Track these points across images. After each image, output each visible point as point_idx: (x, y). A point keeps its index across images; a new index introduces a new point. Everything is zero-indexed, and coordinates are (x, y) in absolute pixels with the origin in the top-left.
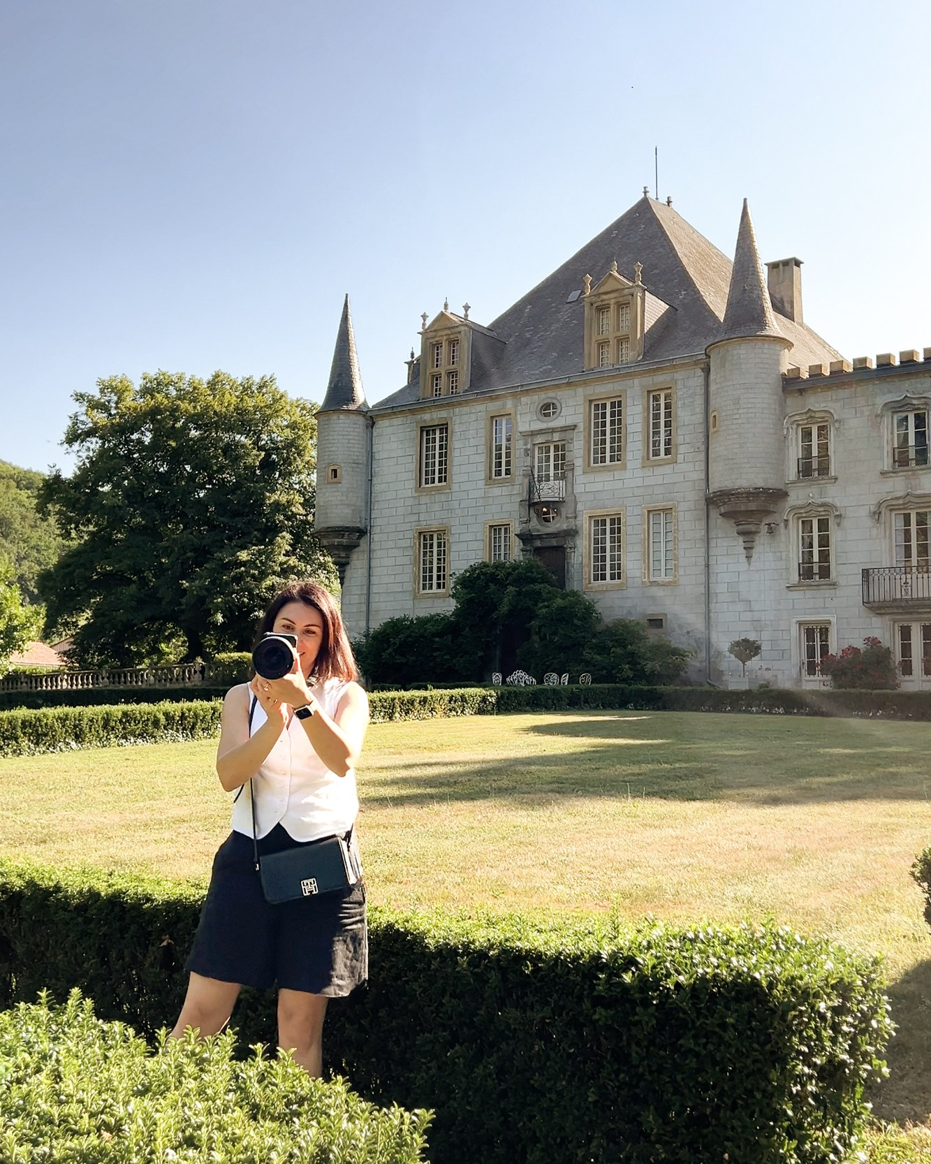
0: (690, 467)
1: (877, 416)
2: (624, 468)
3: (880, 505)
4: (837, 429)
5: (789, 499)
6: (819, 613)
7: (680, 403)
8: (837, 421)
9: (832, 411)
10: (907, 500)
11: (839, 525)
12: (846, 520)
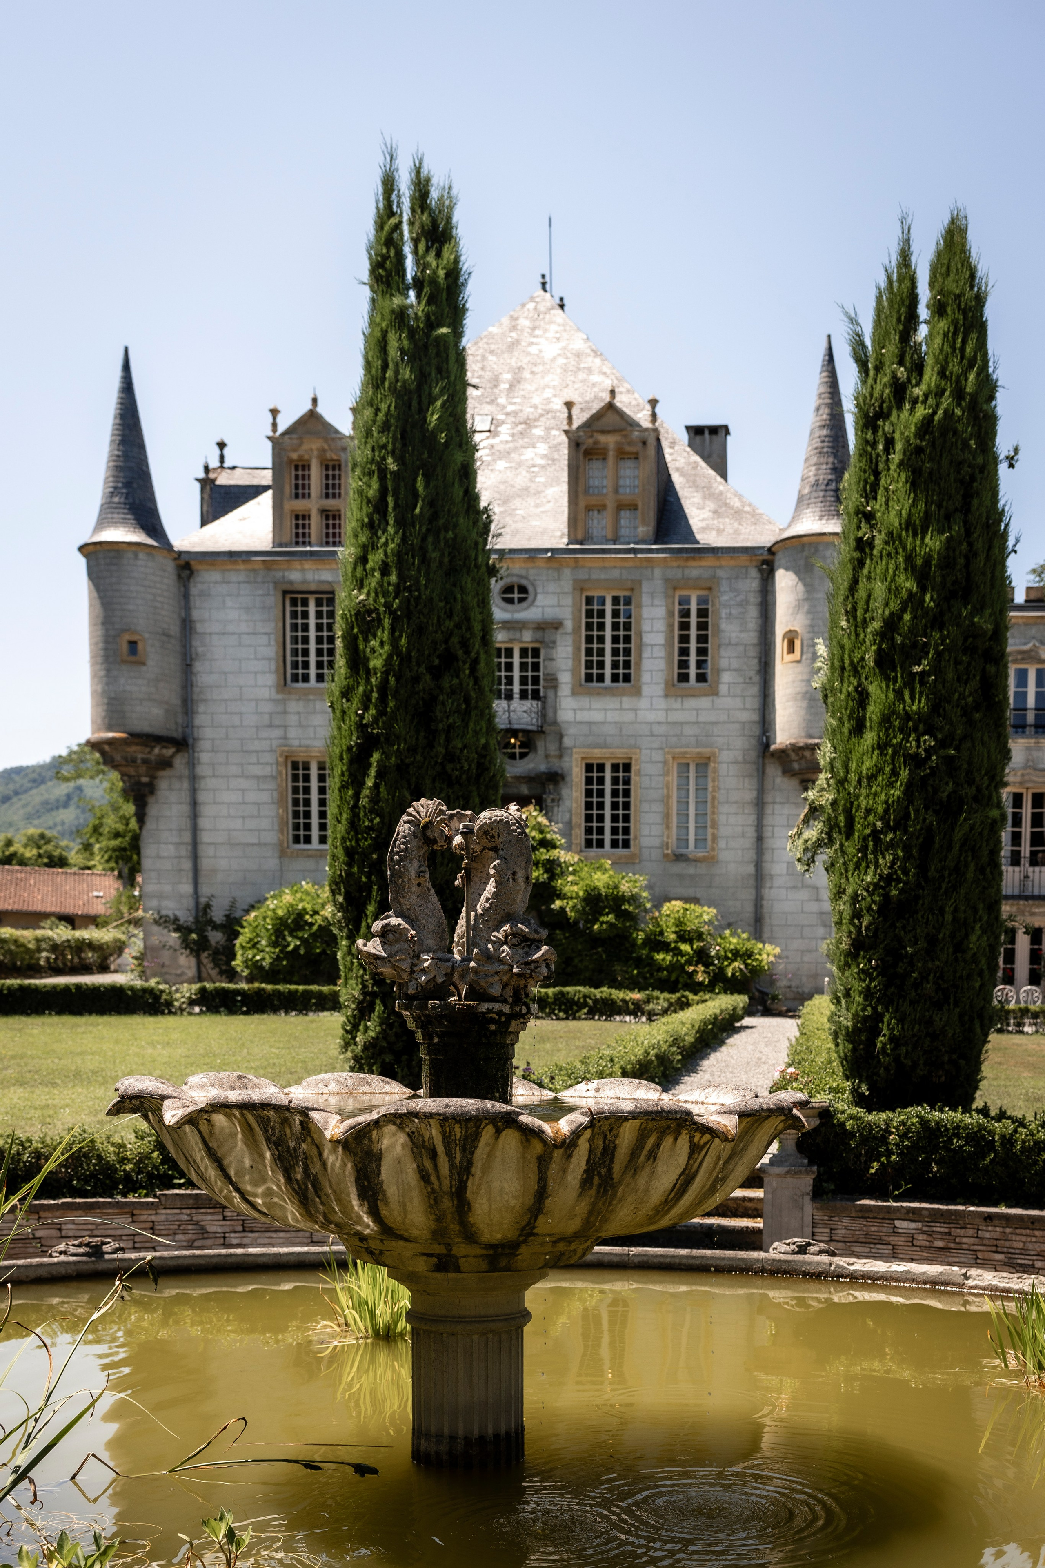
0: (738, 703)
2: (637, 692)
7: (724, 613)
10: (1026, 774)
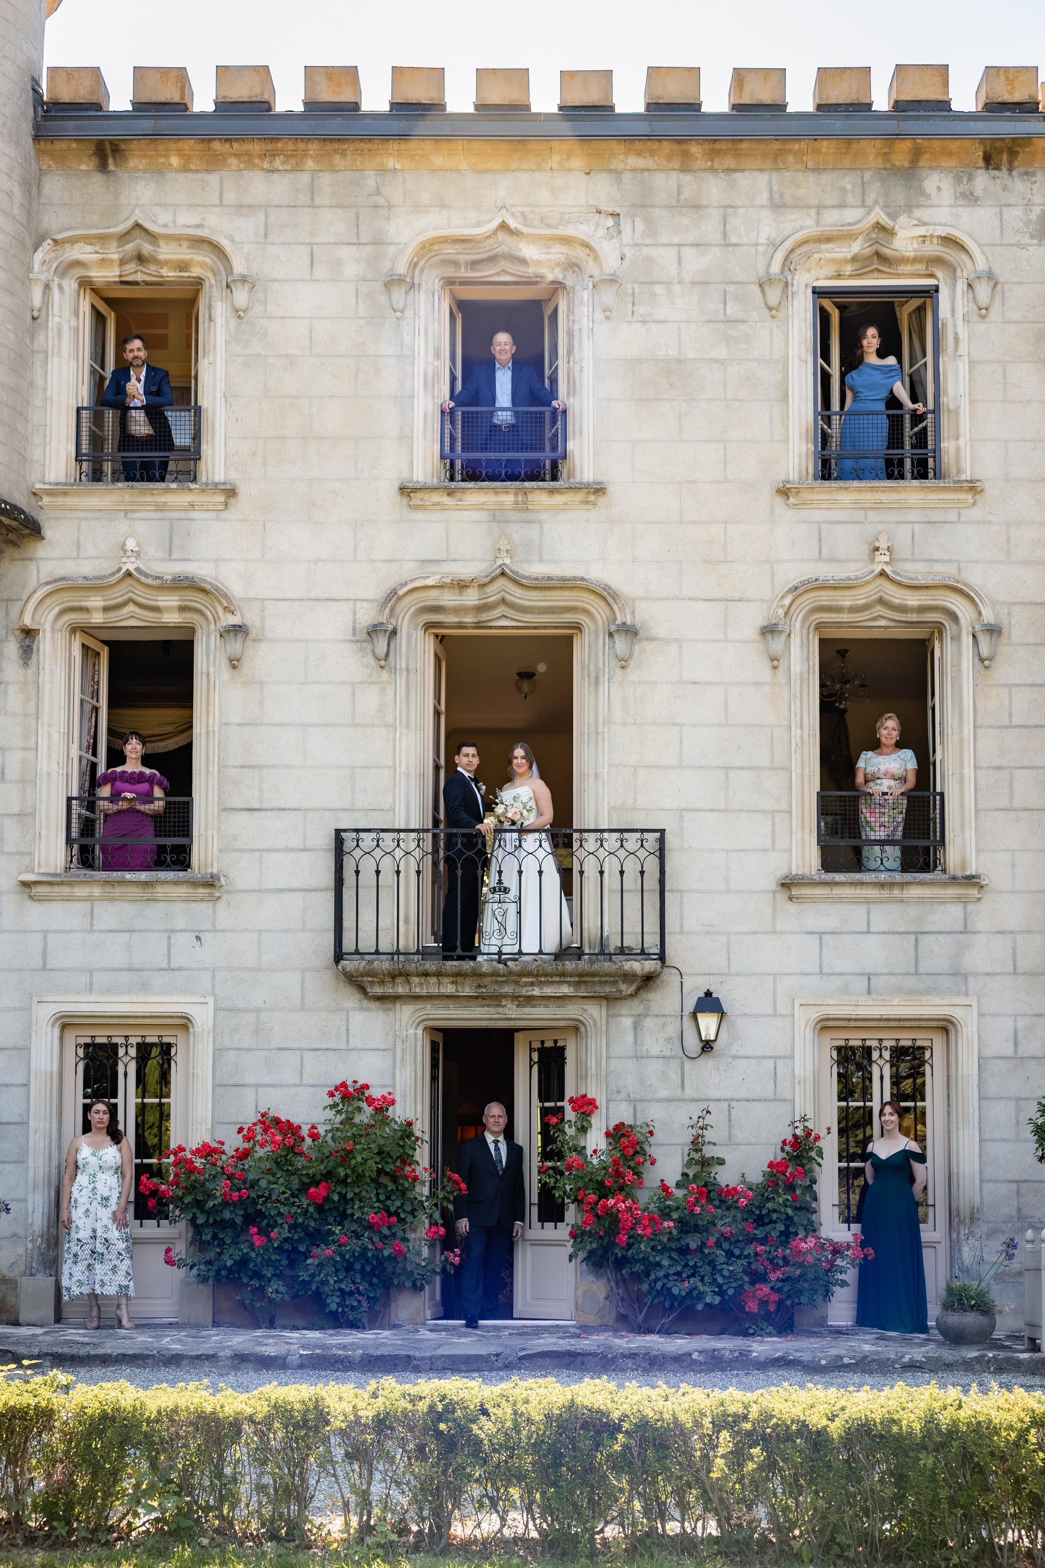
1: (392, 282)
3: (392, 598)
4: (238, 314)
5: (41, 550)
6: (145, 987)
8: (243, 279)
9: (225, 243)
10: (494, 592)
11: (234, 663)
12: (263, 648)
